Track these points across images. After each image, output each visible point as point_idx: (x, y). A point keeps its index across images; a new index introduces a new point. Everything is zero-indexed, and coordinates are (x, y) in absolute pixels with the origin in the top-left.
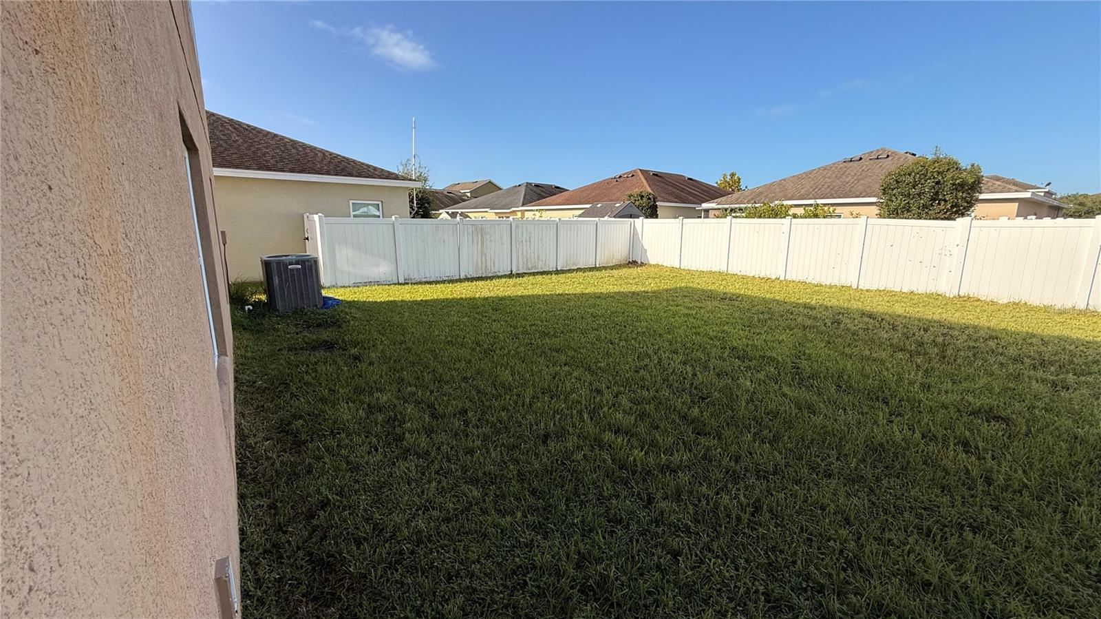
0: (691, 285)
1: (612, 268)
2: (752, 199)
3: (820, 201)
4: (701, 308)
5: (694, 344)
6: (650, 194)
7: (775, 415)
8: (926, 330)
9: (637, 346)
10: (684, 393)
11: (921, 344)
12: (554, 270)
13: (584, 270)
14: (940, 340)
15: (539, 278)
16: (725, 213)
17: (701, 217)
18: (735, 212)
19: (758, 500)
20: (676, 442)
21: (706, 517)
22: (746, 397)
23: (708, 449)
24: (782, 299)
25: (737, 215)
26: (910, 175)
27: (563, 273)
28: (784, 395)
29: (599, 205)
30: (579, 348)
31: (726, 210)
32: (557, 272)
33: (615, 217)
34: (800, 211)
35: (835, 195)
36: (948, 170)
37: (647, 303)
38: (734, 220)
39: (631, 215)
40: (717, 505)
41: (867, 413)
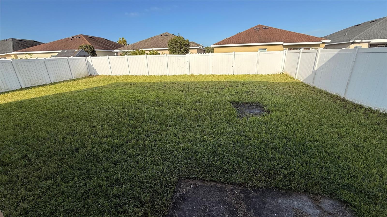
0: (118, 81)
1: (82, 79)
2: (132, 48)
3: (153, 49)
4: (124, 89)
5: (125, 101)
6: (91, 46)
7: (154, 116)
8: (185, 85)
9: (104, 107)
10: (126, 118)
11: (184, 88)
12: (50, 83)
13: (67, 81)
14: (188, 86)
15: (42, 88)
16: (124, 54)
17: (115, 55)
18: (128, 53)
19: (155, 139)
20: (128, 133)
21: (143, 149)
22: (146, 113)
23: (139, 131)
24: (149, 82)
25: (129, 54)
26: (174, 41)
27: (56, 84)
28: (156, 110)
29: (66, 51)
30: (79, 113)
31: (124, 52)
32: (52, 84)
33: (76, 56)
34: (148, 52)
35: (157, 47)
36: (182, 40)
37: (103, 90)
38: (128, 56)
39: (84, 55)
40: (145, 145)
41: (176, 108)
